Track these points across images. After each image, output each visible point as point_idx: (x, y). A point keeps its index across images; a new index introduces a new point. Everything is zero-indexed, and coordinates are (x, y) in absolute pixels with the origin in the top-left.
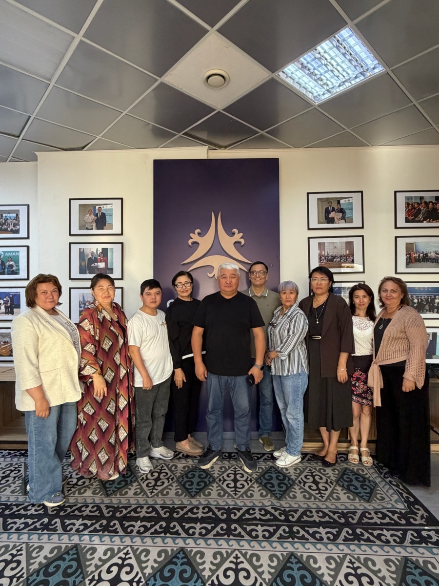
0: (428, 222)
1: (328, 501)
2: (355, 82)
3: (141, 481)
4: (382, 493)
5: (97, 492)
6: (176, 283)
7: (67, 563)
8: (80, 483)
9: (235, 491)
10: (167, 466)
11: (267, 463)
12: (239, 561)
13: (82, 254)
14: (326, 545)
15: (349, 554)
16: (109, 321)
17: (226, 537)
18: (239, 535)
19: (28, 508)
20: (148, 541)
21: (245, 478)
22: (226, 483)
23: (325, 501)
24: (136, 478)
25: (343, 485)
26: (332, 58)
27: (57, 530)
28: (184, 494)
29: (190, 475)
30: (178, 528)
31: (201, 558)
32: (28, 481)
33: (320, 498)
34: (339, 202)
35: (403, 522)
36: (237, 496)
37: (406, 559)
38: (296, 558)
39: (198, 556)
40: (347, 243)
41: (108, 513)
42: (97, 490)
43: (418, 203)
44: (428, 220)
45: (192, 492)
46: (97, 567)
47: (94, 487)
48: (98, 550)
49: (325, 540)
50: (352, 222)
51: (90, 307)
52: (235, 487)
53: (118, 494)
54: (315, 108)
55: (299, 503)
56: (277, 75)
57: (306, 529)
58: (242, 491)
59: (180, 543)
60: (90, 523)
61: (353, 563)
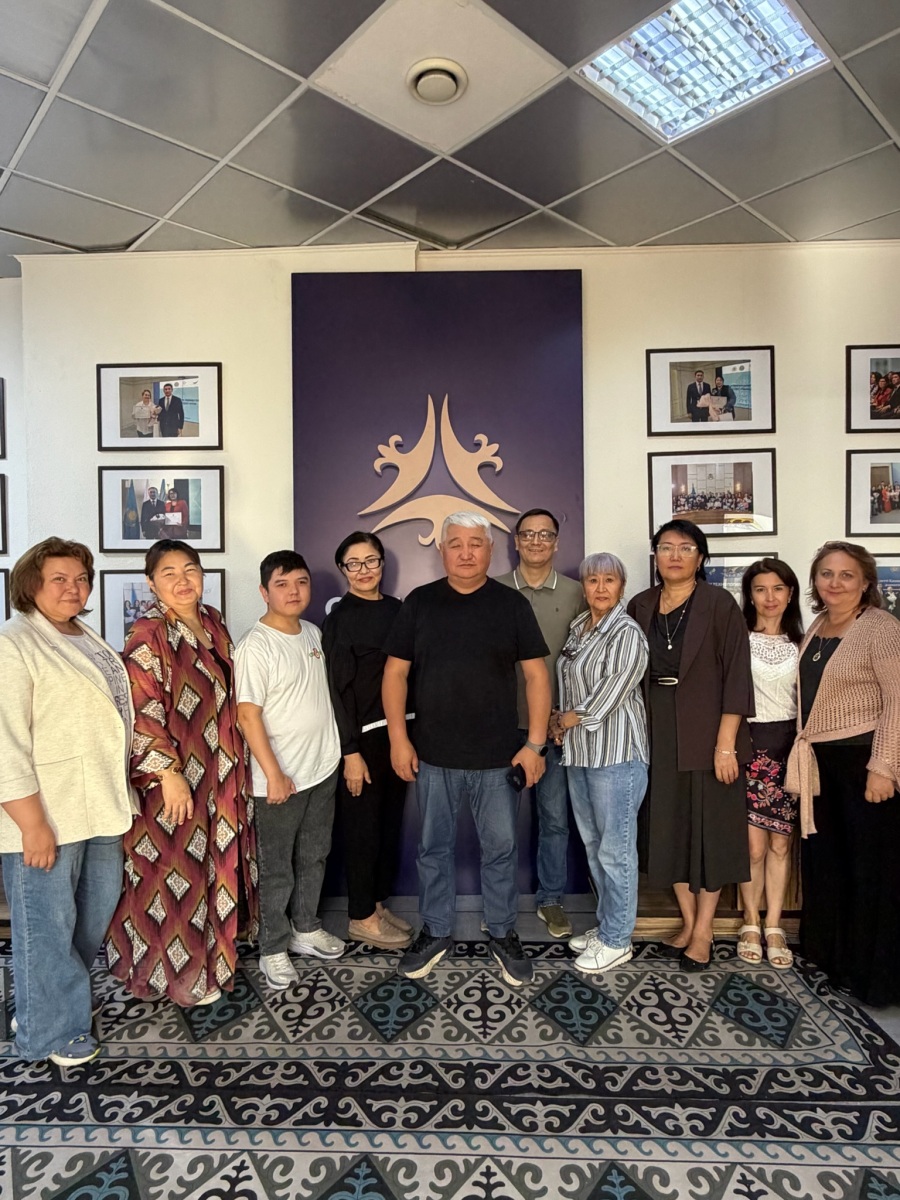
1: (694, 1046)
2: (759, 91)
3: (271, 1007)
4: (813, 1027)
5: (171, 1032)
6: (346, 559)
7: (106, 1191)
8: (132, 1012)
9: (484, 1026)
10: (330, 973)
11: (557, 964)
12: (493, 1181)
13: (128, 493)
14: (687, 1143)
15: (741, 1164)
16: (193, 648)
17: (464, 1128)
18: (494, 1124)
19: (16, 1070)
20: (291, 1141)
21: (505, 998)
22: (463, 1009)
23: (685, 1048)
24: (260, 1000)
25: (727, 1010)
26: (706, 33)
27: (82, 1118)
28: (369, 1035)
29: (381, 993)
30: (356, 1109)
31: (407, 1176)
32: (14, 1010)
33: (676, 1041)
34: (719, 372)
35: (861, 1091)
36: (489, 1038)
37: (868, 1174)
38: (620, 1173)
39: (403, 1171)
40: (737, 466)
41: (197, 1078)
42: (171, 1028)
45: (387, 1029)
47: (165, 1020)
48: (176, 1161)
49: (687, 1134)
50: (749, 418)
51: (149, 616)
52: (484, 1018)
53: (220, 1034)
54: (666, 151)
55: (629, 1052)
56: (578, 72)
57: (644, 1108)
58: (500, 1026)
59: (362, 1144)
60: (157, 1102)
61: (748, 1183)
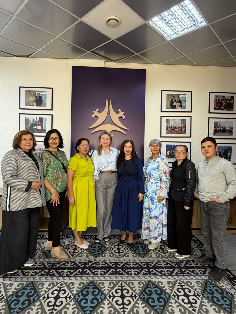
0: (226, 110)
1: (169, 257)
2: (191, 30)
3: (66, 249)
4: (196, 252)
5: (41, 256)
7: (28, 291)
9: (119, 254)
12: (123, 285)
13: (27, 121)
14: (167, 276)
15: (179, 280)
17: (115, 275)
18: (122, 274)
20: (73, 279)
21: (124, 248)
22: (113, 250)
23: (167, 257)
26: (179, 15)
27: (20, 276)
28: (91, 255)
29: (93, 246)
30: (89, 271)
31: (102, 285)
33: (165, 256)
34: (178, 97)
36: (120, 256)
37: (207, 281)
38: (152, 283)
40: (182, 120)
41: (49, 266)
43: (221, 99)
44: (227, 109)
45: (95, 254)
46: (46, 292)
47: (39, 253)
48: (45, 284)
49: (167, 274)
50: (185, 108)
52: (119, 252)
54: (168, 42)
55: (154, 258)
56: (148, 22)
57: (157, 270)
58: (123, 254)
59: (91, 279)
60: (38, 272)
61: (181, 284)
